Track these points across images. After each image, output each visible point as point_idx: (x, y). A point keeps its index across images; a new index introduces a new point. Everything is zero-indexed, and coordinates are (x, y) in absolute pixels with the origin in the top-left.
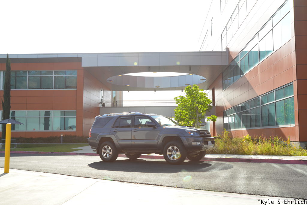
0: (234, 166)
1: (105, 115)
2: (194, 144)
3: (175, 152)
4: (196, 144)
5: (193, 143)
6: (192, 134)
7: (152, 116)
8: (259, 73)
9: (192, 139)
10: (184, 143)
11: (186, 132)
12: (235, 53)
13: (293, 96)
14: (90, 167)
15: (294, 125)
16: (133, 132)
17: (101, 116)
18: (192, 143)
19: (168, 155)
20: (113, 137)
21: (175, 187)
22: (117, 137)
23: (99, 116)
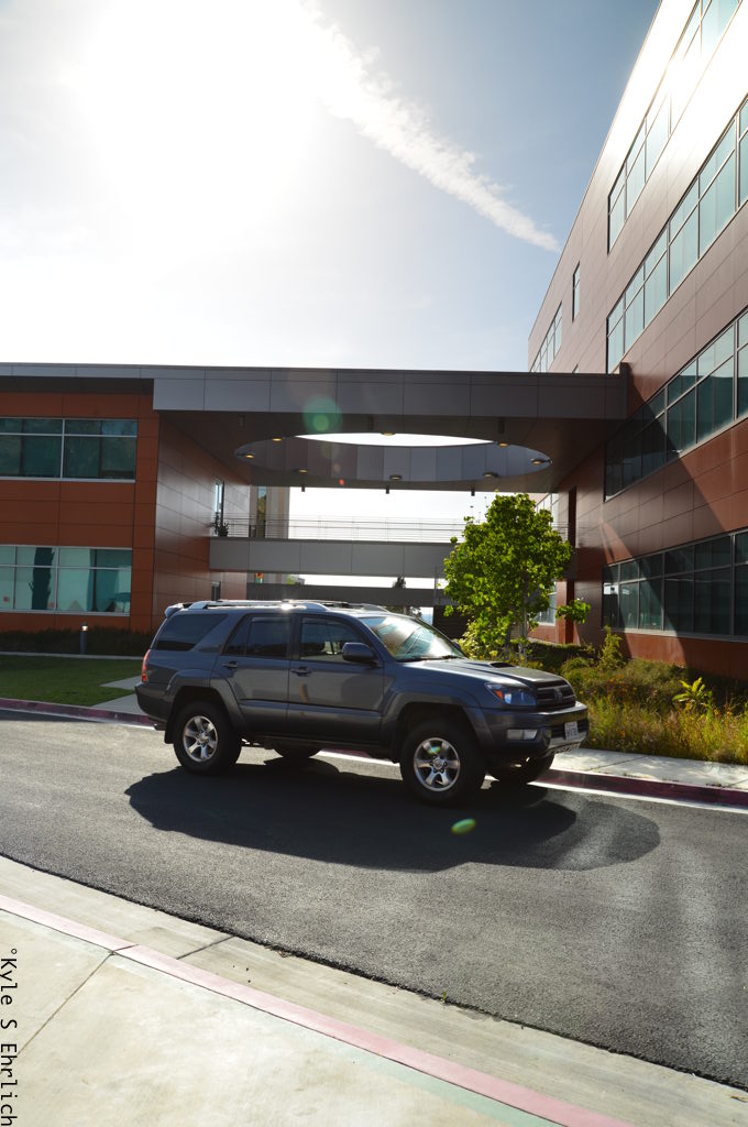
0: (663, 832)
1: (198, 605)
2: (513, 734)
3: (443, 761)
4: (523, 735)
5: (509, 731)
6: (508, 697)
7: (364, 622)
8: (733, 454)
9: (508, 719)
10: (476, 729)
11: (485, 688)
12: (651, 381)
14: (133, 803)
16: (294, 677)
17: (185, 606)
18: (505, 735)
19: (417, 771)
20: (222, 687)
21: (439, 998)
22: (237, 690)
23: (180, 605)
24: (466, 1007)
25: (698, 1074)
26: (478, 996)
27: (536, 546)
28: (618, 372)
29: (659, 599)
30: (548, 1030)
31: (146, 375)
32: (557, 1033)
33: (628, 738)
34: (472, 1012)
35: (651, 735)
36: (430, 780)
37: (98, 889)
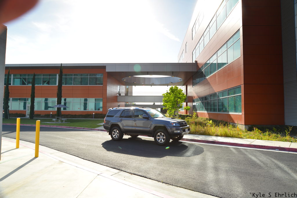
0: (204, 150)
1: (115, 108)
2: (175, 132)
3: (162, 137)
4: (177, 132)
6: (174, 124)
7: (146, 111)
8: (217, 77)
9: (174, 129)
10: (168, 131)
11: (170, 123)
12: (201, 64)
13: (241, 94)
14: (103, 146)
15: (241, 114)
16: (133, 121)
17: (112, 109)
19: (157, 139)
20: (119, 124)
21: (161, 182)
22: (122, 124)
23: (111, 108)
24: (166, 183)
25: (211, 195)
26: (169, 181)
27: (179, 96)
28: (195, 62)
29: (204, 105)
30: (182, 188)
31: (104, 65)
32: (184, 188)
33: (198, 132)
34: (168, 184)
35: (202, 131)
36: (160, 140)
37: (96, 163)
